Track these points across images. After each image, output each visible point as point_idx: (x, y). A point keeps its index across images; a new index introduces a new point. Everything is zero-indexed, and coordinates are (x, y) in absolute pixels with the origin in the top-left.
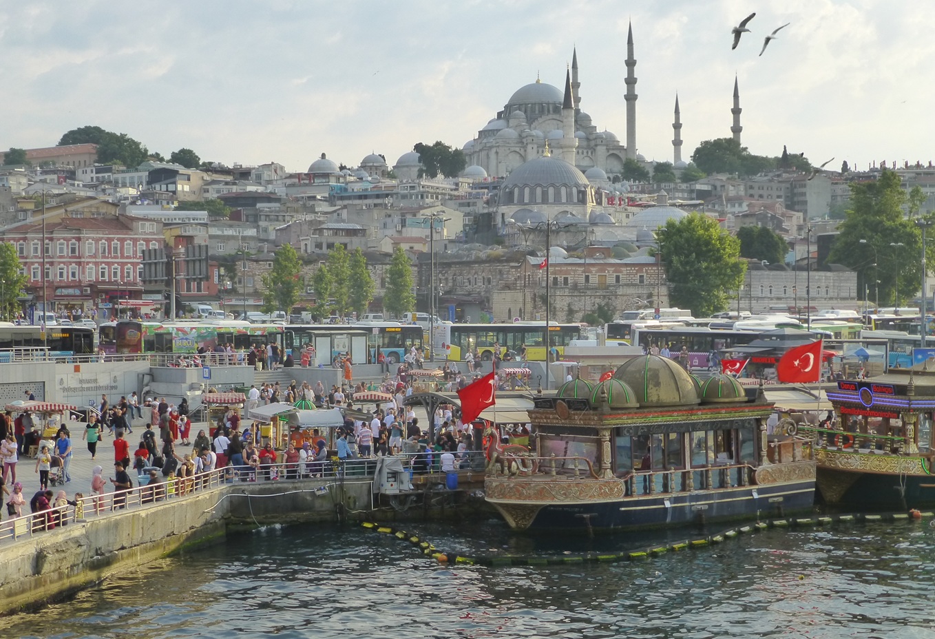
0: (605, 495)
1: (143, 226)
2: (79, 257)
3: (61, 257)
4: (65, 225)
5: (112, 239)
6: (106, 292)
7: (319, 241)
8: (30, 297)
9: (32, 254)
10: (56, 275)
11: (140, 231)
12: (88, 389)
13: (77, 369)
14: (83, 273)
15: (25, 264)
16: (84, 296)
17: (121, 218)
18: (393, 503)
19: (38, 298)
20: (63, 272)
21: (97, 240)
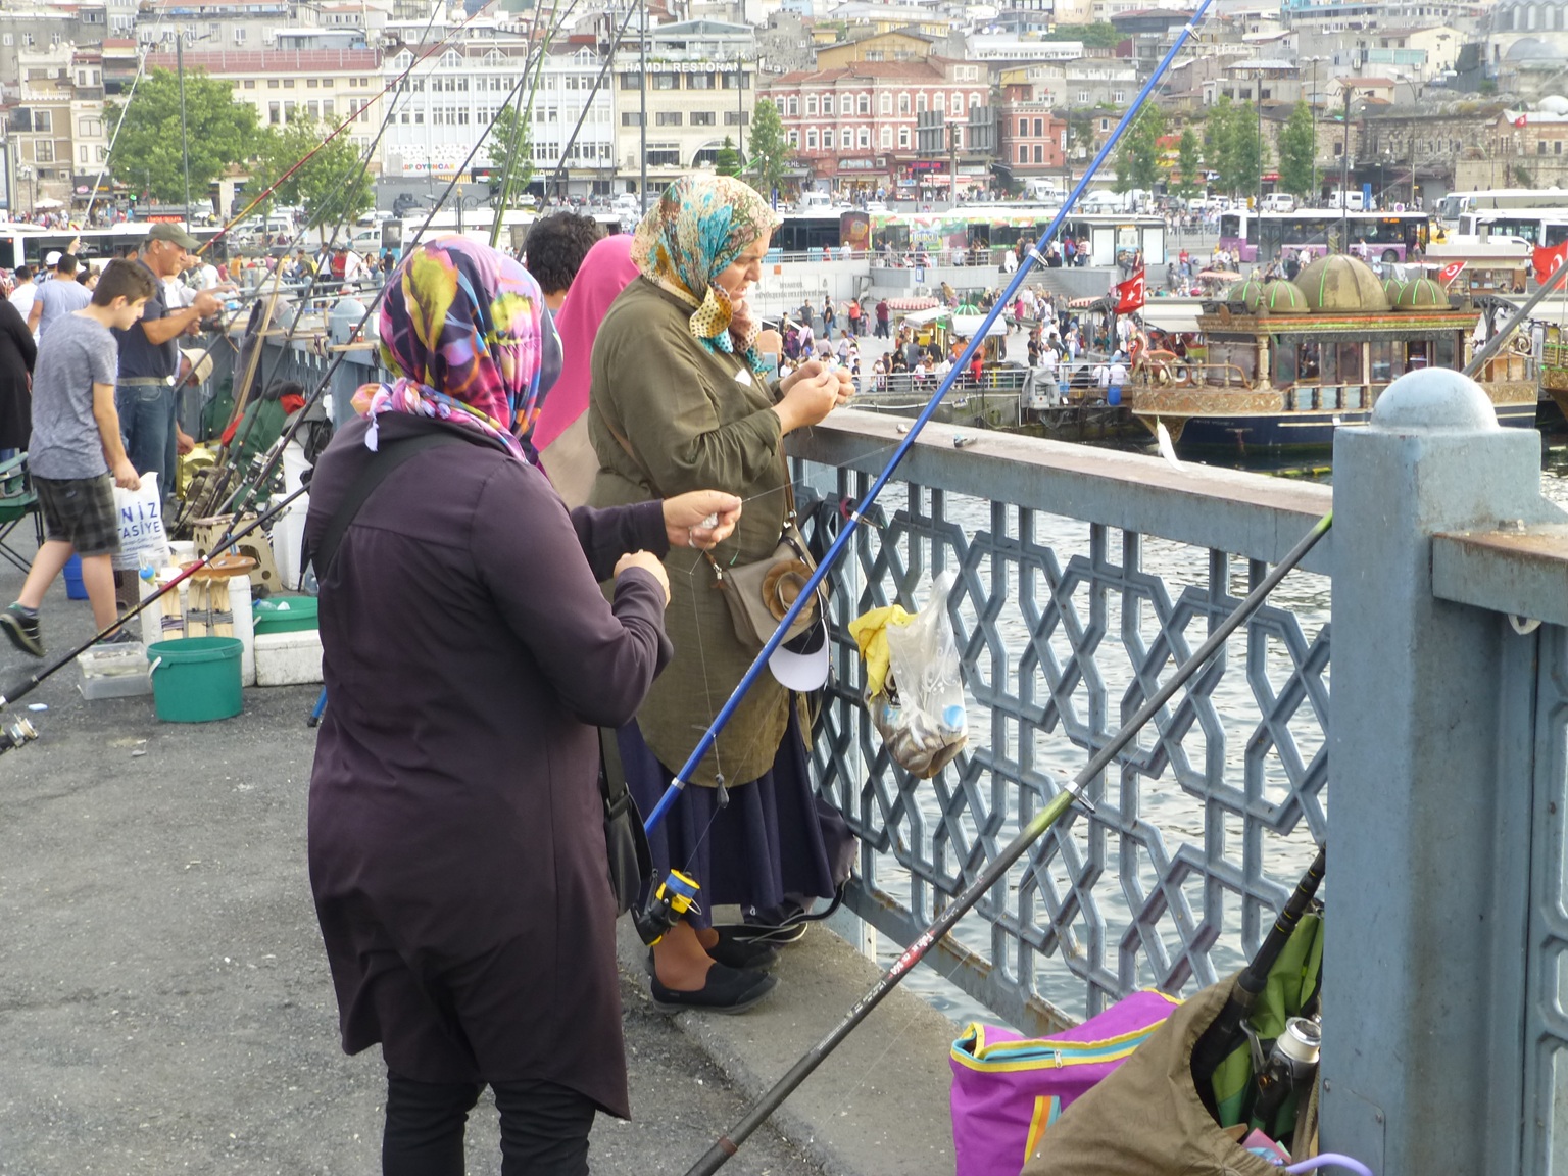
0: (1260, 408)
1: (960, 71)
2: (872, 117)
3: (845, 116)
4: (852, 72)
5: (917, 91)
6: (908, 164)
7: (1228, 86)
8: (804, 172)
9: (807, 113)
10: (839, 142)
11: (956, 78)
12: (791, 294)
13: (777, 271)
14: (877, 138)
15: (798, 126)
16: (878, 170)
17: (930, 60)
18: (1043, 418)
19: (815, 173)
20: (850, 137)
21: (896, 93)
